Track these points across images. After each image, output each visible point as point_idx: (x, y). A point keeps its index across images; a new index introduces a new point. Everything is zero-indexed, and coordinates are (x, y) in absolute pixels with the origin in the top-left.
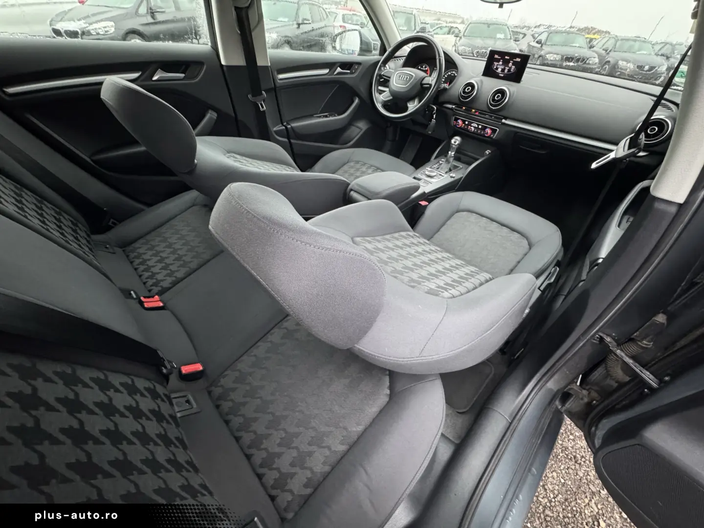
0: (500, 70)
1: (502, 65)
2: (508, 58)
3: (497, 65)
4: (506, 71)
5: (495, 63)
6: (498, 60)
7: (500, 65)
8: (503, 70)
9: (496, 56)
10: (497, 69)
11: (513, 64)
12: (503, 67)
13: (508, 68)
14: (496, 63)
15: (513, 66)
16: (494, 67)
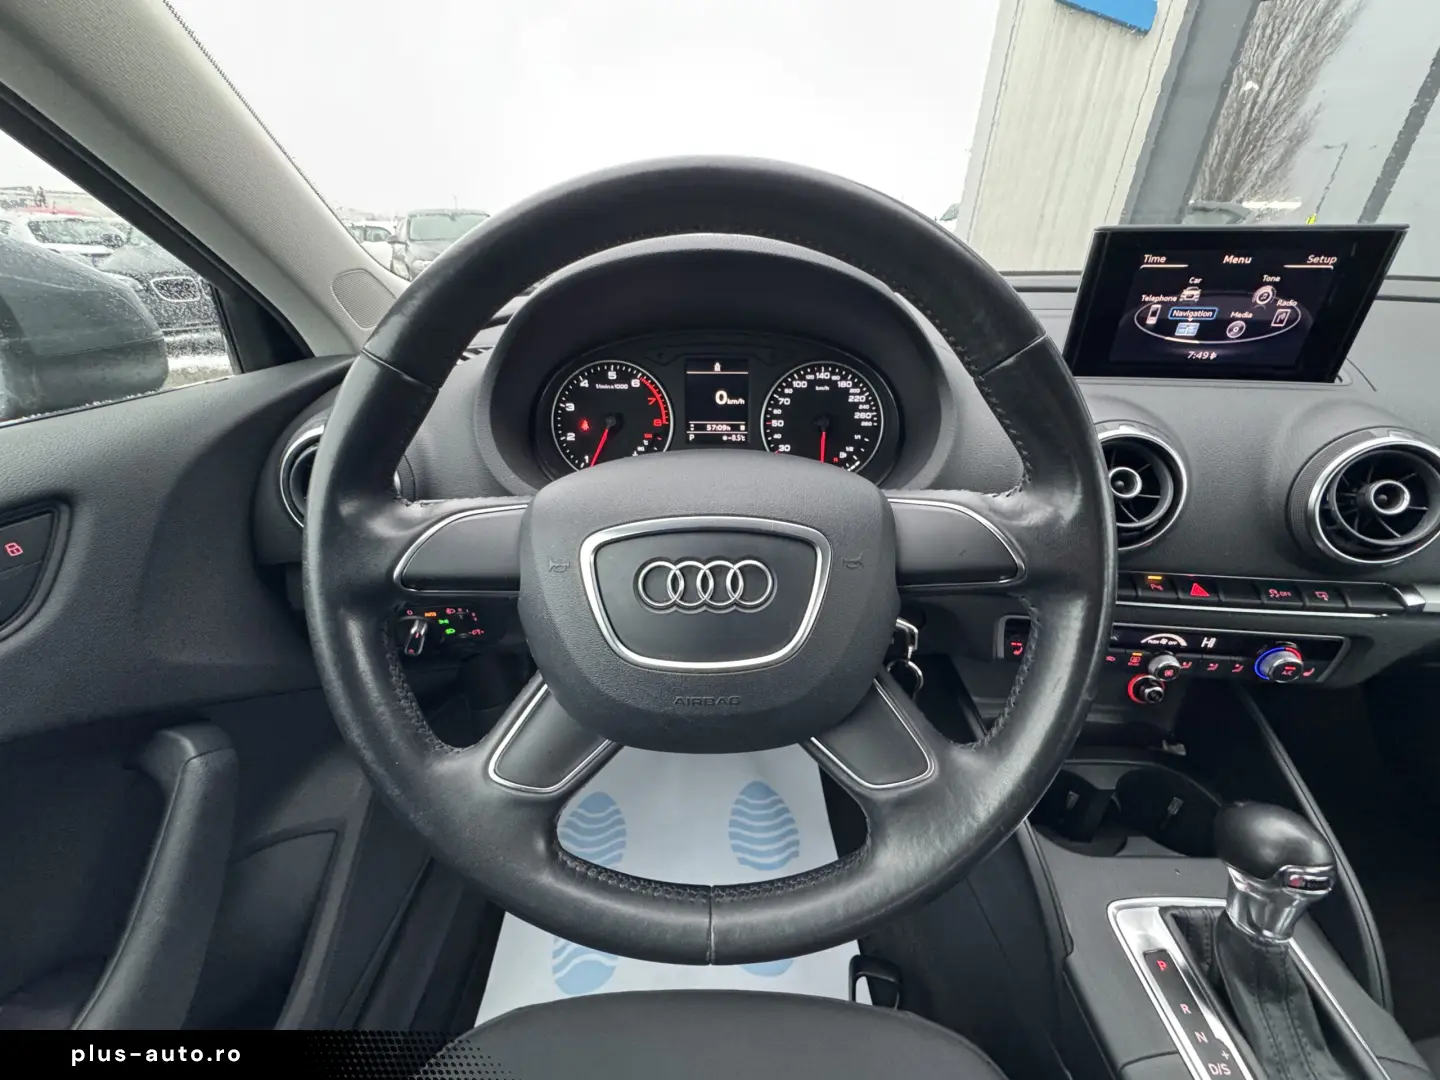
0: (1187, 330)
1: (1202, 302)
2: (1248, 261)
3: (1166, 306)
4: (1235, 331)
5: (1145, 298)
6: (1171, 284)
7: (1188, 305)
8: (1211, 331)
9: (1154, 262)
10: (1167, 326)
11: (1282, 291)
12: (1206, 315)
13: (1248, 315)
14: (1155, 302)
15: (1280, 302)
16: (1142, 321)
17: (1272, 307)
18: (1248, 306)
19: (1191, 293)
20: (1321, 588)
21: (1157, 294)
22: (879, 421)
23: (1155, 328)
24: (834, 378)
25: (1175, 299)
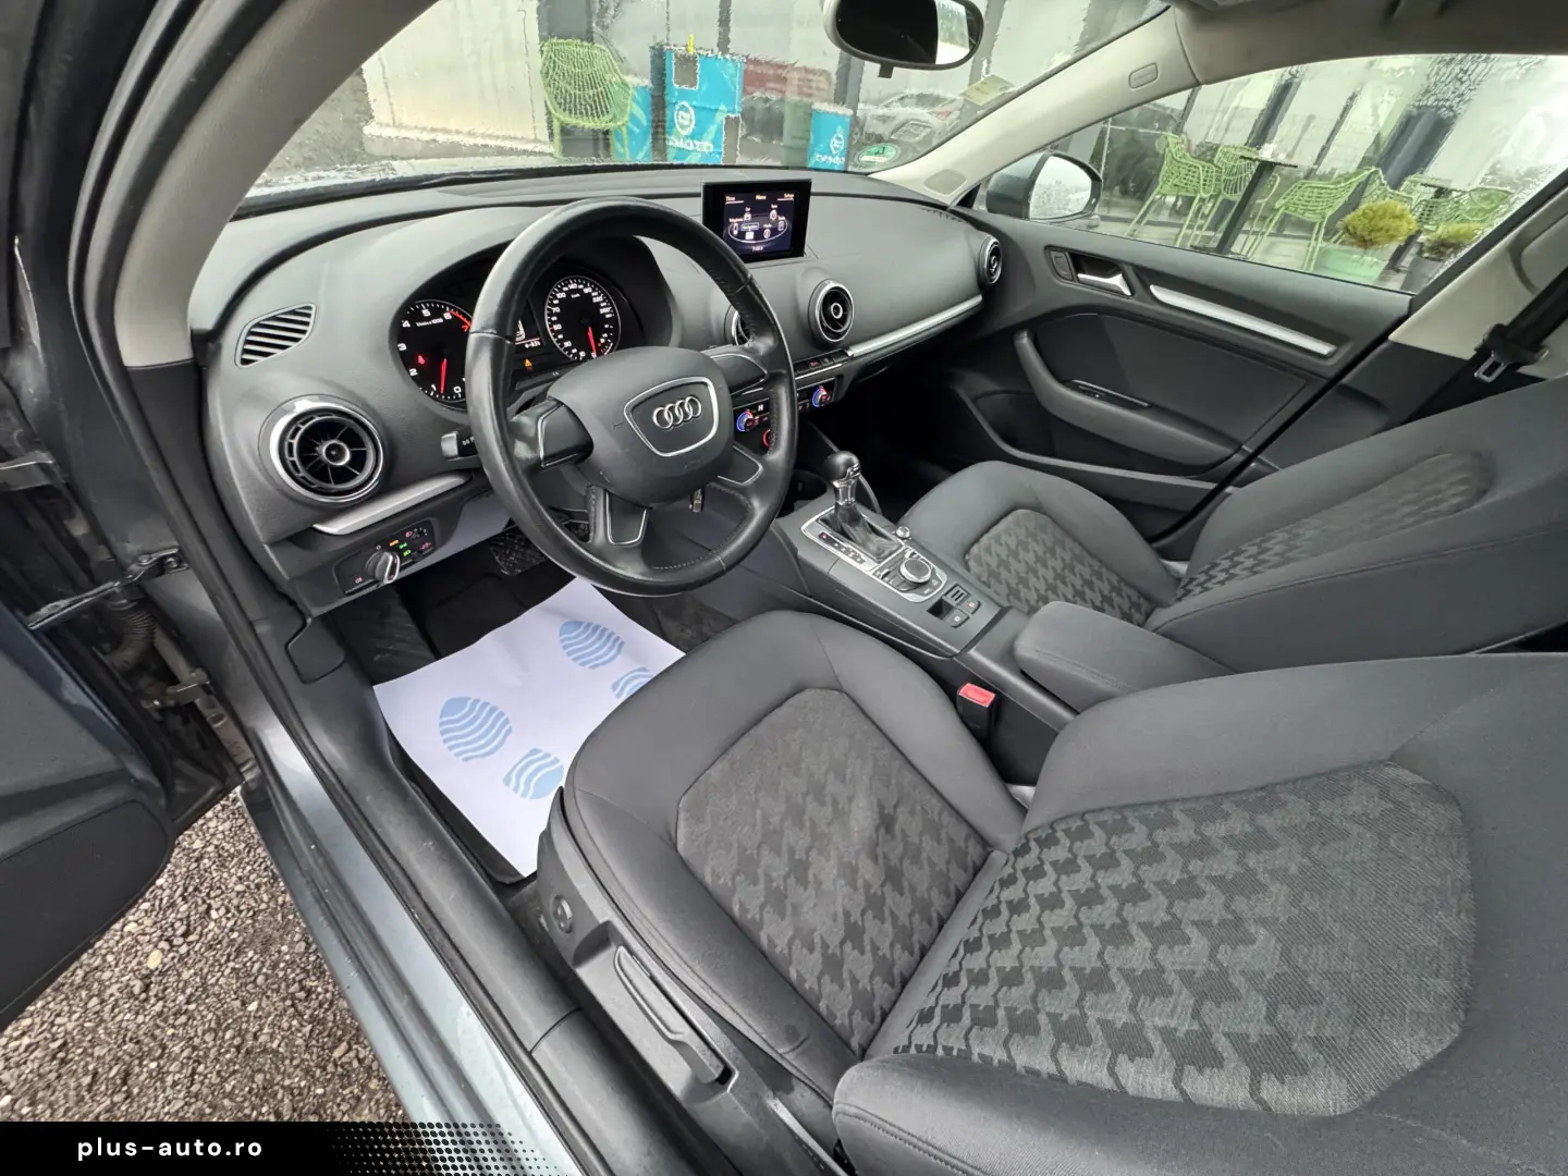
0: (750, 236)
1: (752, 220)
2: (764, 198)
3: (740, 223)
4: (767, 234)
5: (731, 220)
6: (739, 212)
7: (747, 222)
8: (759, 234)
11: (780, 212)
12: (755, 227)
13: (770, 226)
14: (735, 222)
15: (780, 218)
16: (732, 233)
17: (777, 220)
18: (769, 221)
19: (748, 216)
20: (825, 357)
21: (735, 218)
22: (615, 312)
23: (738, 236)
24: (581, 287)
25: (741, 220)
